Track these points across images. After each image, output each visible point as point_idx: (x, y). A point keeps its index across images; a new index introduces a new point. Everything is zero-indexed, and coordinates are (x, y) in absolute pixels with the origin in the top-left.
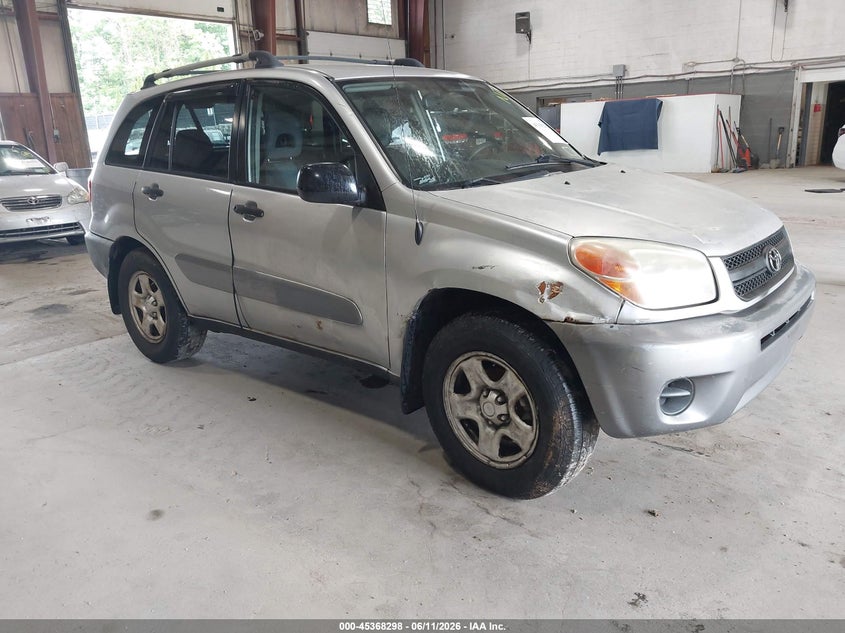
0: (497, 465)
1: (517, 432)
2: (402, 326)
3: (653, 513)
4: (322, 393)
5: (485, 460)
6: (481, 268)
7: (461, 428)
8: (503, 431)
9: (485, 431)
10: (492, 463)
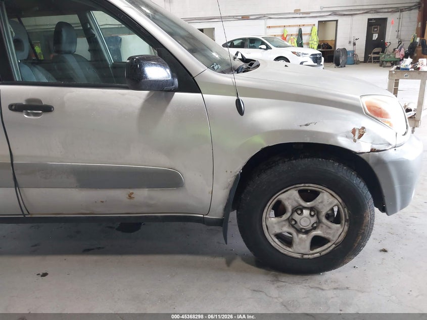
0: (310, 256)
1: (329, 231)
2: (229, 180)
3: (385, 251)
4: (99, 248)
5: (299, 256)
6: (307, 125)
7: (276, 240)
8: (314, 233)
9: (298, 238)
10: (306, 256)
